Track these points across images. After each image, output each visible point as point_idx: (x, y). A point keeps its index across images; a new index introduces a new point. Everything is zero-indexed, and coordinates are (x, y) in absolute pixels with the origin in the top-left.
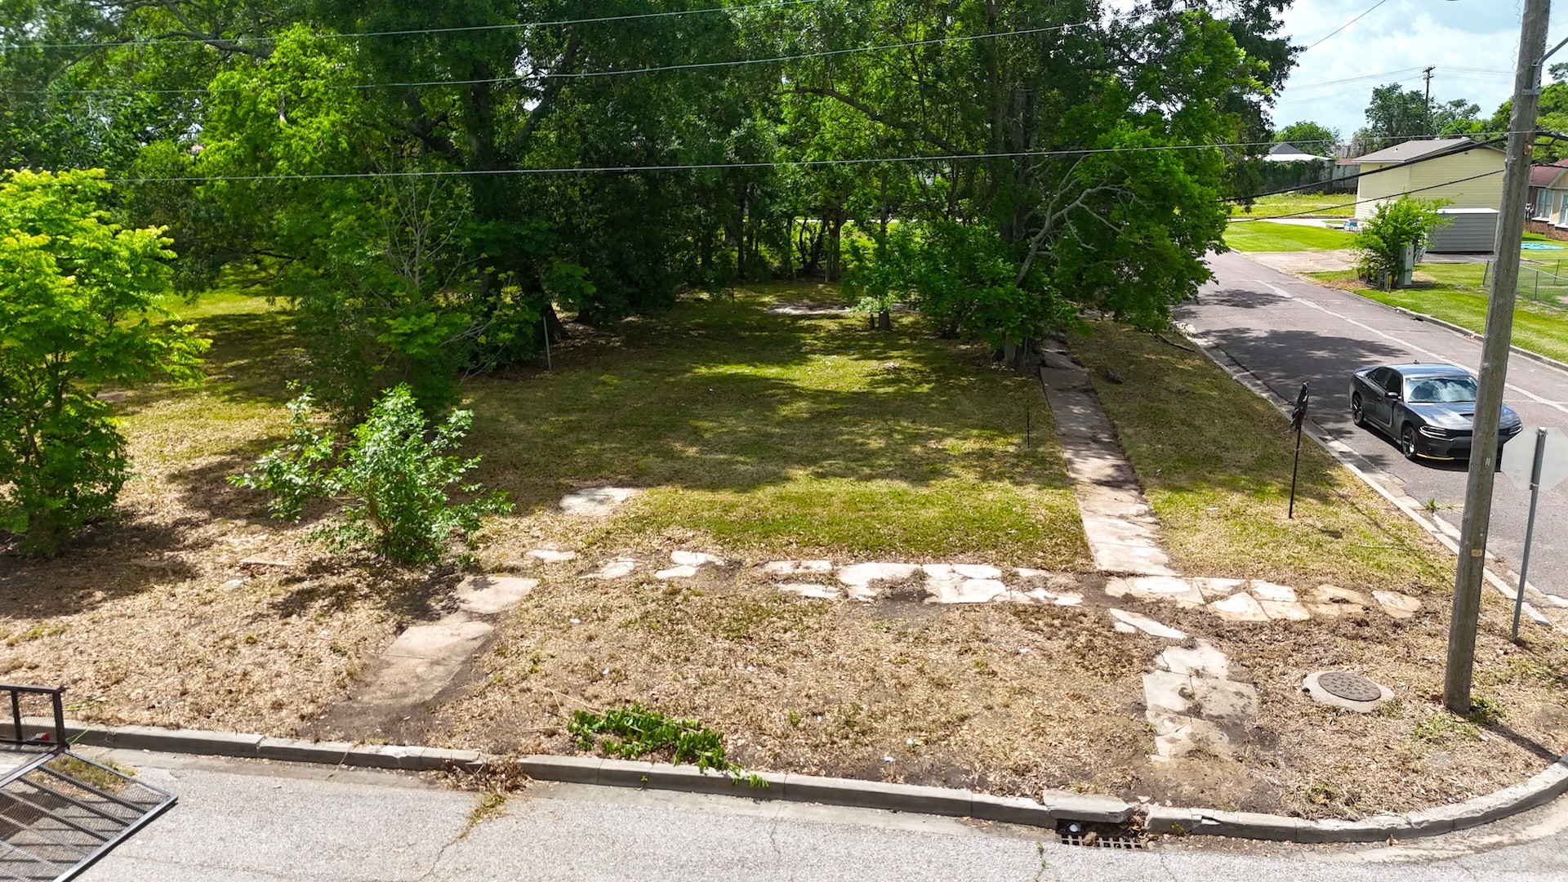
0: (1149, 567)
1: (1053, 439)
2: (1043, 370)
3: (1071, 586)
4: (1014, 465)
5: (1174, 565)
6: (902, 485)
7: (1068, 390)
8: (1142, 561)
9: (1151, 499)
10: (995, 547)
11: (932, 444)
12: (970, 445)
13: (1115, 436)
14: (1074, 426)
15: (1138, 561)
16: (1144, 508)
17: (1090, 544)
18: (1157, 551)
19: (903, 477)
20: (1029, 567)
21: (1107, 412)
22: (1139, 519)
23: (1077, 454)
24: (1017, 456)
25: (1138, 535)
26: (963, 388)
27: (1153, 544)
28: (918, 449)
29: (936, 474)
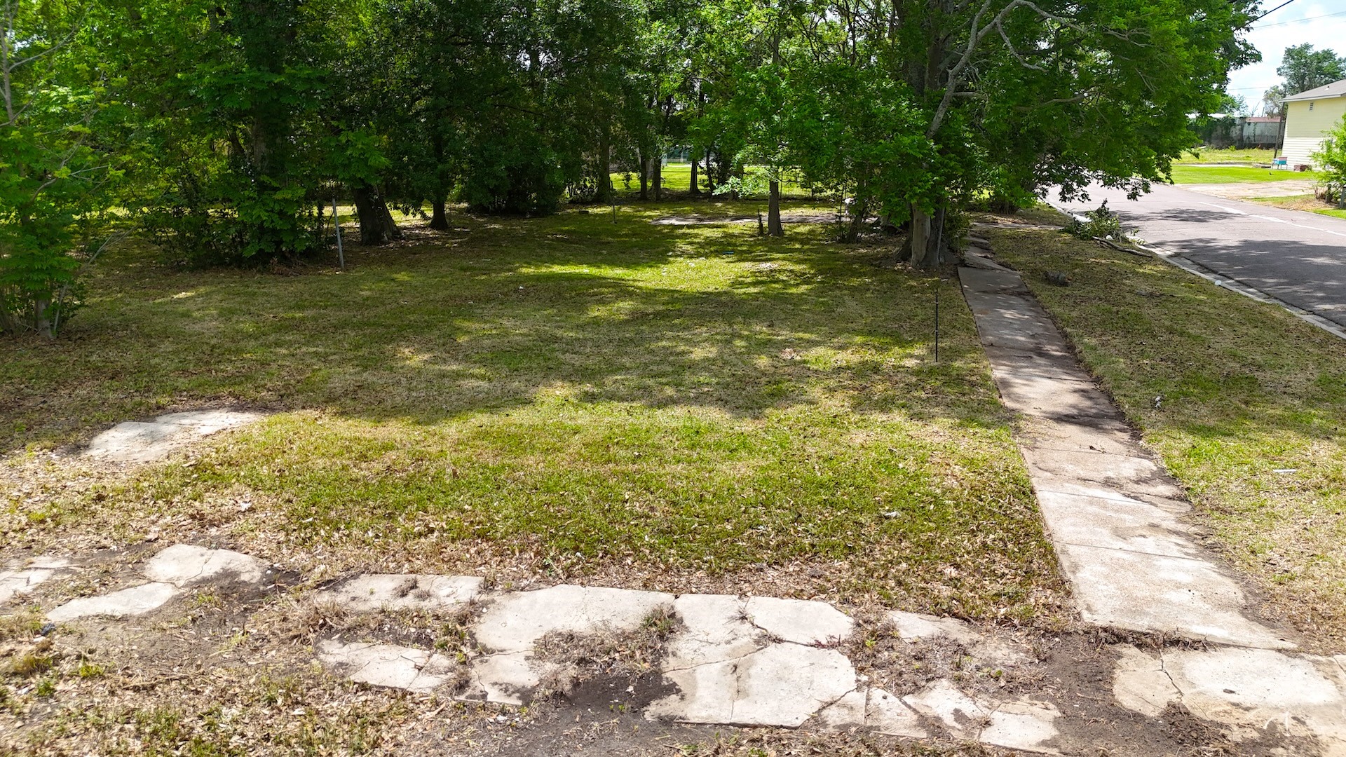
0: (1206, 619)
1: (975, 349)
2: (960, 270)
3: (1023, 675)
4: (909, 387)
5: (1265, 611)
6: (714, 415)
7: (996, 292)
8: (1183, 597)
9: (1158, 449)
10: (851, 550)
11: (787, 354)
12: (846, 357)
13: (1070, 348)
14: (1006, 334)
15: (1174, 596)
16: (1148, 466)
17: (1058, 548)
18: (1206, 567)
19: (722, 402)
20: (921, 609)
21: (1053, 318)
22: (1143, 488)
23: (1015, 371)
24: (917, 373)
25: (1153, 526)
26: (853, 290)
27: (1192, 549)
28: (763, 361)
29: (779, 396)
